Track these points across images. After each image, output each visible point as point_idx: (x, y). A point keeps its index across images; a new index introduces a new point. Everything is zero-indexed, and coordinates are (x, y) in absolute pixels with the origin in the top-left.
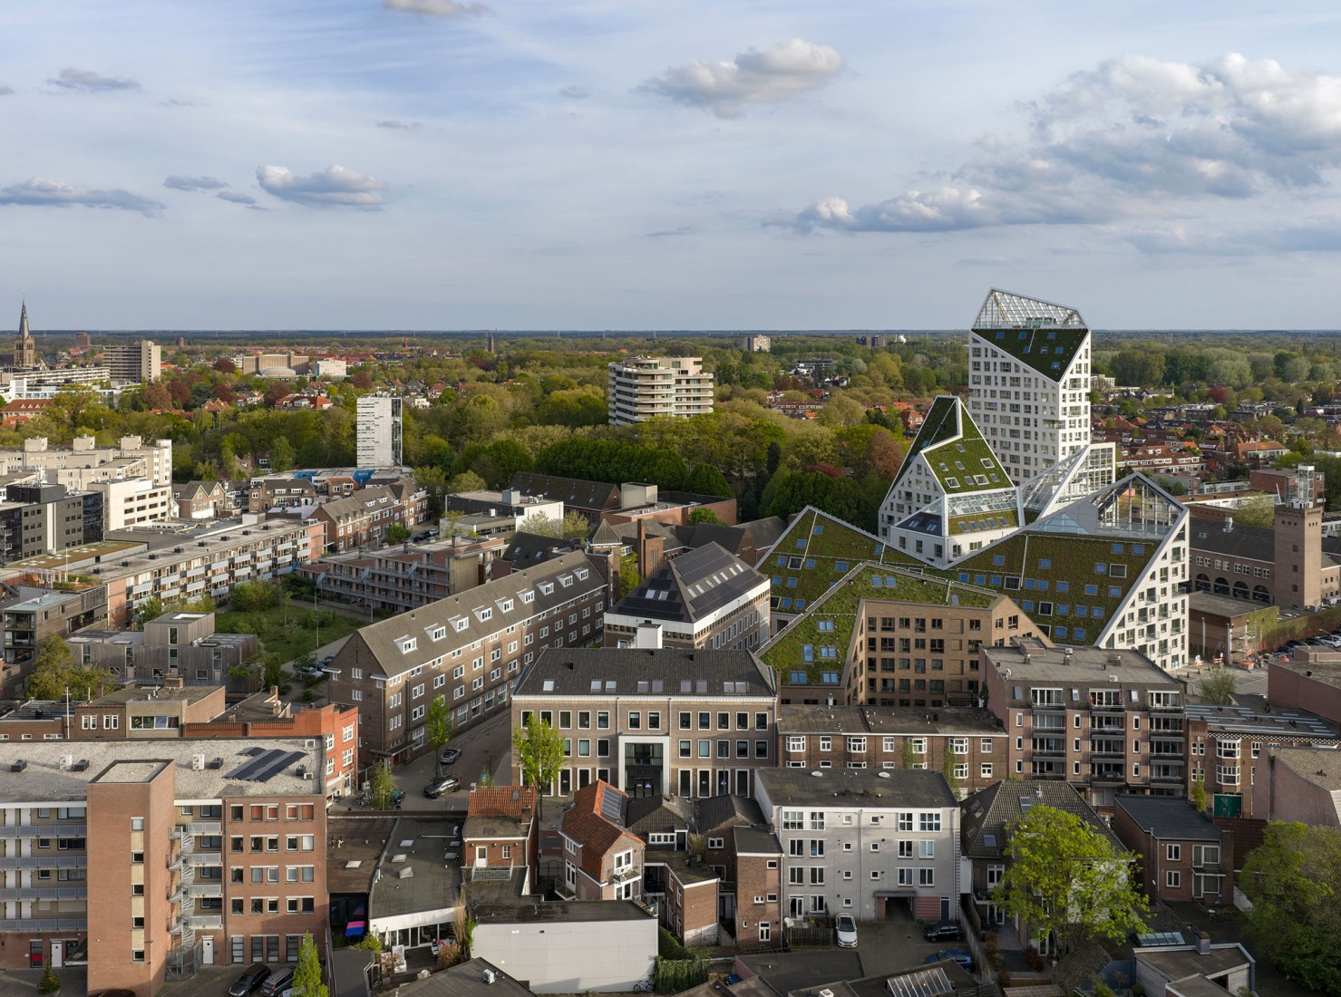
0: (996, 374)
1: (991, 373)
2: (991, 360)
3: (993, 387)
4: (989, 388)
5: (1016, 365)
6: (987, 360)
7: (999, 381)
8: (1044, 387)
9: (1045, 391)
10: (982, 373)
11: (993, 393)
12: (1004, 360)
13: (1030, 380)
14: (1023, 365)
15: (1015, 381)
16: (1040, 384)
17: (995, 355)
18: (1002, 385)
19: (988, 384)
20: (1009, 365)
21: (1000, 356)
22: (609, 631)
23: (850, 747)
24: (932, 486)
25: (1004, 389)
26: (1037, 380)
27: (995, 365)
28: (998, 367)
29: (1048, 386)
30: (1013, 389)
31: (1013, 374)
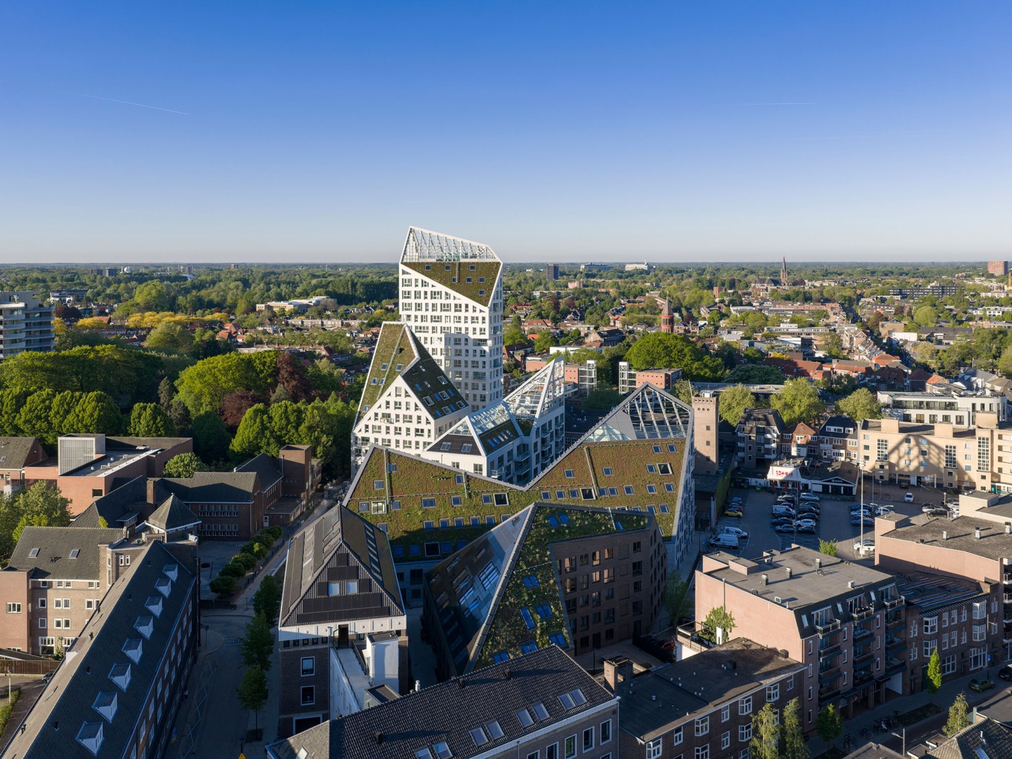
0: (426, 301)
1: (422, 301)
2: (421, 289)
3: (423, 313)
4: (419, 314)
5: (446, 294)
6: (417, 289)
7: (430, 307)
8: (474, 311)
9: (475, 315)
10: (413, 301)
11: (424, 318)
12: (434, 289)
13: (460, 306)
14: (452, 293)
15: (445, 308)
16: (470, 308)
17: (424, 284)
18: (433, 310)
19: (419, 310)
20: (439, 293)
21: (430, 285)
22: (286, 650)
23: (698, 730)
24: (412, 407)
25: (435, 314)
26: (467, 306)
27: (426, 293)
28: (429, 295)
29: (478, 310)
30: (444, 314)
31: (444, 301)
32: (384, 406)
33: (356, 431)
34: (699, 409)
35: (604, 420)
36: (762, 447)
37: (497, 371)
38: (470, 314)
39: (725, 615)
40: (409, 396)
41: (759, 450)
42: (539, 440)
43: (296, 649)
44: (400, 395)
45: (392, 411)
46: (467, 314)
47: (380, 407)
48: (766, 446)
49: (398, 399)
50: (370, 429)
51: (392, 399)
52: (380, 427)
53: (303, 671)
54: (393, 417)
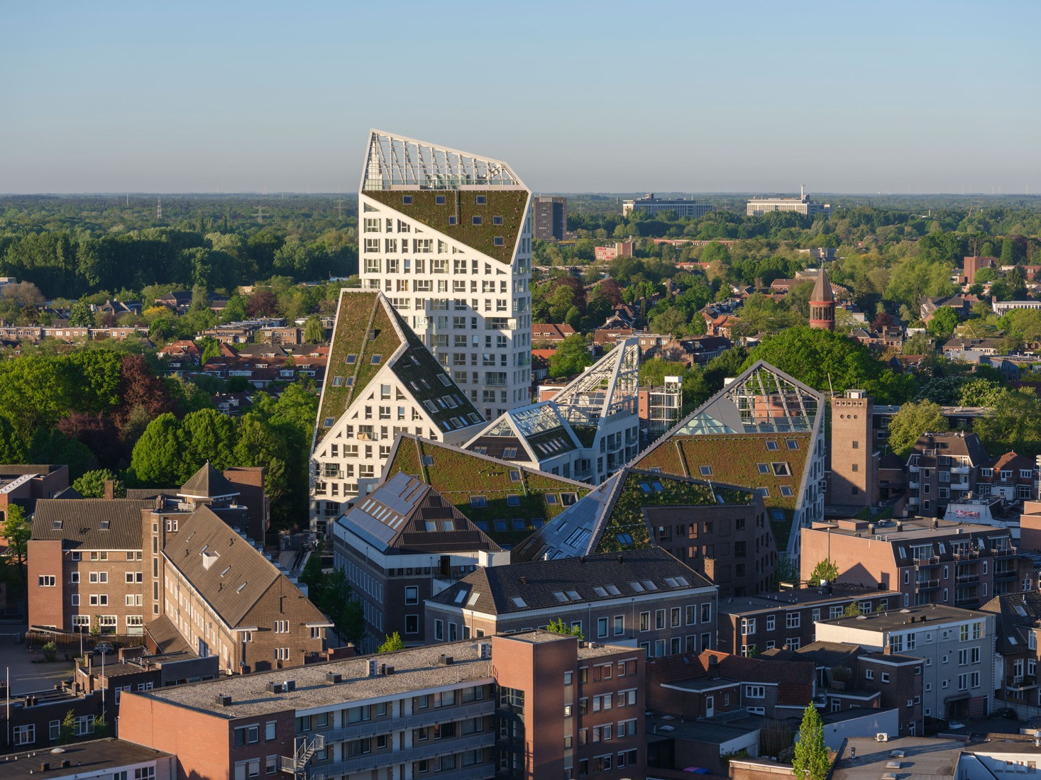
0: (406, 256)
1: (398, 255)
2: (398, 236)
3: (401, 275)
4: (393, 277)
5: (441, 243)
6: (390, 236)
7: (413, 267)
8: (488, 272)
9: (489, 278)
10: (382, 256)
11: (401, 285)
12: (419, 236)
13: (464, 263)
14: (450, 242)
15: (438, 266)
16: (481, 268)
17: (403, 227)
18: (418, 271)
19: (393, 271)
20: (428, 242)
21: (412, 229)
22: (391, 578)
23: (789, 624)
24: (408, 414)
25: (420, 277)
26: (475, 263)
27: (405, 242)
28: (410, 246)
29: (494, 271)
30: (436, 277)
31: (435, 255)
32: (362, 414)
33: (316, 456)
34: (842, 416)
35: (701, 408)
36: (948, 490)
37: (524, 371)
38: (481, 277)
39: (830, 566)
40: (403, 398)
41: (943, 494)
42: (604, 456)
43: (400, 577)
44: (388, 397)
45: (376, 423)
46: (475, 277)
47: (356, 416)
48: (954, 486)
49: (385, 403)
50: (340, 450)
51: (376, 404)
52: (355, 448)
53: (408, 600)
54: (377, 430)
